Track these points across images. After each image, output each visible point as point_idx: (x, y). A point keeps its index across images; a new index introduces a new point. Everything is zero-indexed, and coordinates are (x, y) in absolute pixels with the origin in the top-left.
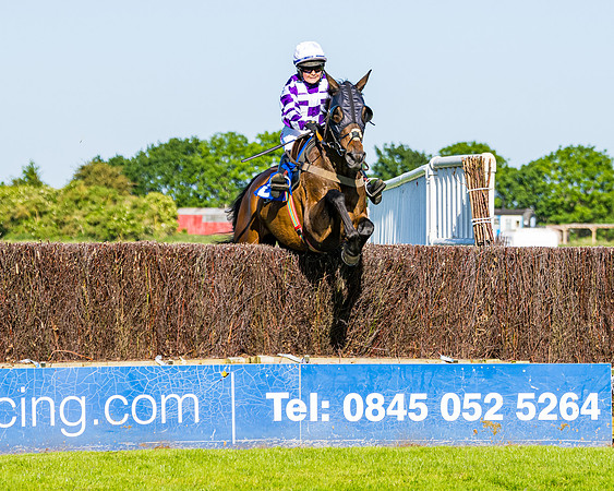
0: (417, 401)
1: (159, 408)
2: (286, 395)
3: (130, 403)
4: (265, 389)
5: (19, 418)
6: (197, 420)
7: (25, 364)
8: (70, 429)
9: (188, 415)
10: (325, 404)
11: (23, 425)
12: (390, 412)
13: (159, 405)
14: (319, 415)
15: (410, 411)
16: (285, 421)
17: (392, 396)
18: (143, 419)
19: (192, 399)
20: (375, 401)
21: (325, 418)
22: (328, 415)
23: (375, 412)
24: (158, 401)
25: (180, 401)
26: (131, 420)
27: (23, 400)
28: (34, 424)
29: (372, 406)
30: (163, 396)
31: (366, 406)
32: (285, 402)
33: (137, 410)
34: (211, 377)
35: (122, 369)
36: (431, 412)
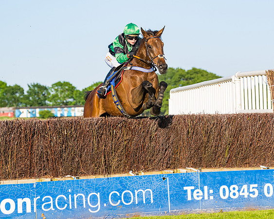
0: (253, 188)
1: (134, 197)
2: (193, 188)
3: (121, 195)
4: (183, 185)
5: (68, 205)
6: (152, 202)
7: (68, 178)
8: (93, 209)
9: (148, 200)
10: (211, 191)
11: (71, 208)
12: (241, 194)
13: (134, 195)
14: (209, 197)
15: (250, 193)
16: (193, 201)
17: (242, 186)
18: (127, 202)
19: (149, 192)
20: (234, 189)
21: (212, 198)
23: (234, 194)
24: (134, 193)
25: (144, 193)
26: (121, 203)
27: (70, 195)
28: (76, 207)
29: (233, 191)
30: (136, 191)
31: (230, 191)
32: (192, 191)
33: (124, 198)
34: (157, 181)
35: (116, 178)
36: (260, 193)
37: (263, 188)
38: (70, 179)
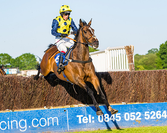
0: (118, 115)
2: (82, 116)
3: (39, 121)
4: (76, 114)
5: (7, 127)
6: (58, 124)
7: (7, 111)
8: (22, 129)
9: (55, 123)
10: (93, 118)
11: (9, 129)
12: (111, 119)
13: (47, 121)
15: (116, 118)
16: (82, 124)
18: (43, 125)
19: (56, 118)
20: (107, 116)
21: (93, 122)
22: (94, 121)
25: (53, 119)
26: (39, 126)
27: (8, 121)
28: (12, 128)
29: (106, 118)
30: (48, 118)
31: (104, 118)
32: (82, 118)
33: (41, 123)
34: (61, 112)
35: (36, 111)
36: (122, 118)
37: (124, 116)
38: (8, 112)
